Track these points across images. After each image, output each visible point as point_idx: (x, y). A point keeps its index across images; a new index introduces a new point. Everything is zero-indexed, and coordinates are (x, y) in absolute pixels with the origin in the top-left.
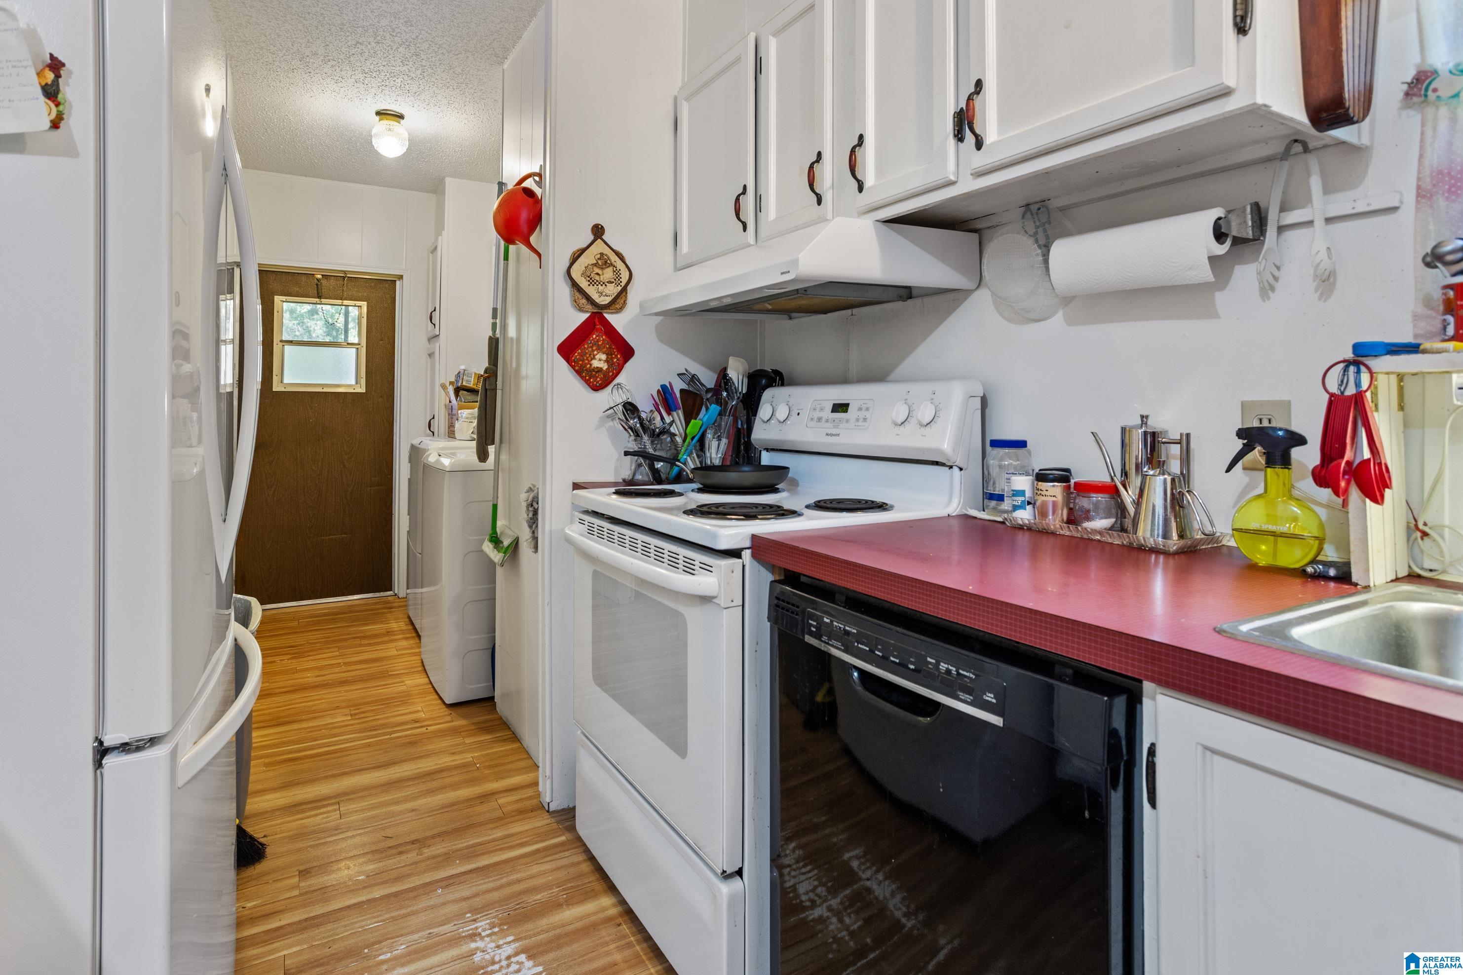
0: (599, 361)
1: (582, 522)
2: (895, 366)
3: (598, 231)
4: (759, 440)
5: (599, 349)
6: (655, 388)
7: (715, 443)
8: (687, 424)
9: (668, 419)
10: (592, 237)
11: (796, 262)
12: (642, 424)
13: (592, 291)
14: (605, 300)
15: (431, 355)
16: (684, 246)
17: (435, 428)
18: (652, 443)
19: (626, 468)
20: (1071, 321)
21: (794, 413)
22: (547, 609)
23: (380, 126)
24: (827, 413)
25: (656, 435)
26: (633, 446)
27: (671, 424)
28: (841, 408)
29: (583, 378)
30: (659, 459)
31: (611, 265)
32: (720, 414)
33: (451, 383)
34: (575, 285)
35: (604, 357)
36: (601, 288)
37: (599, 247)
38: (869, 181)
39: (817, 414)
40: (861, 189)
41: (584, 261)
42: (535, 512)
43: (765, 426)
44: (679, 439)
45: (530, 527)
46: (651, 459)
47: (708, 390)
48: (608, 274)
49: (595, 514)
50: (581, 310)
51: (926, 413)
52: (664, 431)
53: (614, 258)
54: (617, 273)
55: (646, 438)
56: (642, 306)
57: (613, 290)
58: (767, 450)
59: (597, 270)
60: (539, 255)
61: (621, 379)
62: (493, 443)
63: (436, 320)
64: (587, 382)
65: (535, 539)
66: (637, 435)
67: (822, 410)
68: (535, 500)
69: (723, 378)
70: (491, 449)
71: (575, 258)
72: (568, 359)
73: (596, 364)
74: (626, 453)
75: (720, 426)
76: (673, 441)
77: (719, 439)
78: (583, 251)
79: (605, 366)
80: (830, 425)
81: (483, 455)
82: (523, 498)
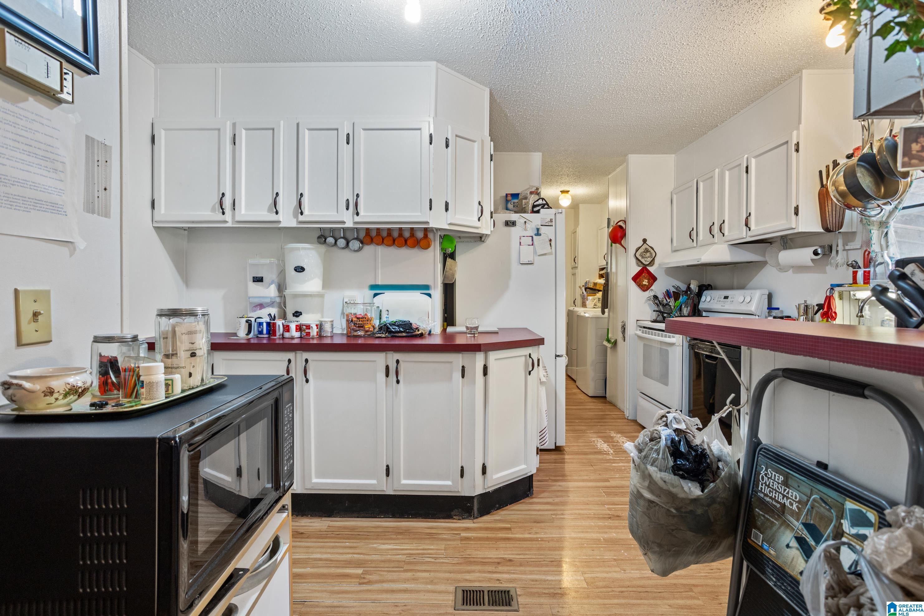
0: (645, 282)
1: (640, 330)
2: (748, 284)
3: (645, 241)
4: (701, 308)
5: (645, 278)
6: (664, 291)
7: (686, 309)
8: (675, 302)
9: (668, 301)
10: (643, 243)
11: (701, 259)
12: (659, 302)
13: (643, 260)
14: (647, 263)
15: (574, 274)
16: (675, 244)
17: (576, 304)
18: (663, 308)
19: (654, 316)
20: (794, 272)
21: (712, 299)
22: (628, 358)
23: (562, 196)
24: (722, 299)
25: (664, 306)
26: (656, 309)
27: (670, 302)
28: (726, 297)
29: (640, 288)
30: (665, 313)
31: (649, 251)
32: (687, 299)
33: (583, 286)
34: (637, 259)
35: (647, 281)
36: (646, 259)
37: (645, 246)
38: (726, 234)
39: (719, 299)
40: (724, 236)
41: (640, 251)
42: (624, 329)
43: (703, 303)
44: (672, 307)
45: (623, 334)
46: (662, 313)
47: (683, 291)
48: (648, 254)
49: (644, 327)
50: (639, 266)
51: (748, 299)
52: (667, 304)
53: (650, 249)
54: (651, 254)
55: (661, 307)
56: (659, 265)
57: (650, 260)
58: (705, 311)
59: (644, 254)
60: (625, 249)
61: (652, 288)
62: (607, 308)
63: (576, 261)
64: (641, 289)
65: (624, 337)
66: (658, 305)
67: (721, 298)
68: (625, 325)
69: (689, 288)
70: (606, 310)
71: (637, 250)
72: (635, 282)
73: (644, 283)
74: (654, 311)
75: (687, 303)
76: (671, 308)
77: (687, 307)
78: (640, 248)
79: (647, 284)
80: (722, 303)
81: (603, 312)
82: (620, 325)
